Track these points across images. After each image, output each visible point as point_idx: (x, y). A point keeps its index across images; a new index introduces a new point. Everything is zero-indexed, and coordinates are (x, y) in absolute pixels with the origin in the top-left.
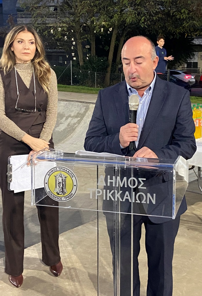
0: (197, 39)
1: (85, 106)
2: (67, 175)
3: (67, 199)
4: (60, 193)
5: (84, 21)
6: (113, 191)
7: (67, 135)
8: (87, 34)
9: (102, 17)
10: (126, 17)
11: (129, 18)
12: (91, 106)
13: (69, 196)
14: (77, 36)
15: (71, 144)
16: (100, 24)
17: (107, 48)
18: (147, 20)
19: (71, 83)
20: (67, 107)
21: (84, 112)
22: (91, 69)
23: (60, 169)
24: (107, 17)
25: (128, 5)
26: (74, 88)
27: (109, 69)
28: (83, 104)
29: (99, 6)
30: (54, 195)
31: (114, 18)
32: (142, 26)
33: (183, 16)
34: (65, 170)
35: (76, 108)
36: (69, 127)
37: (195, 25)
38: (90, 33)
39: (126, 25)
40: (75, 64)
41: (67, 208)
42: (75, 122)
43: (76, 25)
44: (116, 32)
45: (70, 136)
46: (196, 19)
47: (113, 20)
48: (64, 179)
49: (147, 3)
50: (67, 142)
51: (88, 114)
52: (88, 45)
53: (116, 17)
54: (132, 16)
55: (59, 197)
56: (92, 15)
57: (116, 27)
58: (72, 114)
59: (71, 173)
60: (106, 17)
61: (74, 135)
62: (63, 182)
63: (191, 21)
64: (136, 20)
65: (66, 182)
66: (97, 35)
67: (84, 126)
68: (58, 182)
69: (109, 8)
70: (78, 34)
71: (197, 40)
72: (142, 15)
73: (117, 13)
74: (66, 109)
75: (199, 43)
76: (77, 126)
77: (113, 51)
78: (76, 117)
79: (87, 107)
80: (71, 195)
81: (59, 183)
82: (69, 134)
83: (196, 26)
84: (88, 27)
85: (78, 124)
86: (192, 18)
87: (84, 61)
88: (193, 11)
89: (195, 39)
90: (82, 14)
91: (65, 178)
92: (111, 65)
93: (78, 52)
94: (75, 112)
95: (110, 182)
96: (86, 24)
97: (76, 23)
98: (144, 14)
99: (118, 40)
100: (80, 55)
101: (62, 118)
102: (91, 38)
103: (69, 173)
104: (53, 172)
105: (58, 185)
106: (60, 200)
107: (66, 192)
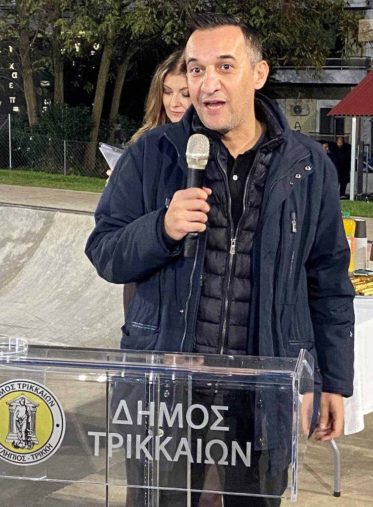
0: (284, 71)
1: (43, 217)
2: (38, 401)
3: (39, 457)
4: (20, 445)
5: (38, 28)
7: (2, 282)
8: (45, 56)
9: (79, 19)
10: (133, 20)
11: (138, 23)
12: (58, 217)
13: (44, 451)
14: (24, 59)
15: (12, 303)
16: (74, 35)
17: (89, 87)
18: (177, 28)
19: (9, 165)
21: (42, 229)
22: (55, 134)
23: (21, 386)
24: (91, 20)
26: (18, 175)
28: (38, 212)
30: (6, 450)
31: (106, 22)
32: (166, 40)
33: (255, 23)
34: (34, 389)
35: (24, 222)
36: (7, 265)
37: (279, 42)
38: (52, 54)
39: (132, 38)
40: (18, 120)
41: (38, 479)
42: (22, 251)
43: (20, 35)
44: (109, 52)
45: (10, 285)
46: (283, 29)
47: (103, 26)
48: (32, 409)
51: (52, 233)
53: (110, 20)
54: (146, 20)
55: (17, 455)
56: (57, 14)
57: (110, 42)
58: (15, 235)
59: (48, 395)
60: (88, 20)
61: (20, 283)
62: (28, 418)
63: (272, 34)
64: (154, 28)
65: (35, 417)
66: (68, 59)
67: (42, 260)
68: (15, 418)
70: (25, 57)
71: (284, 73)
72: (167, 18)
73: (111, 13)
75: (286, 80)
76: (26, 262)
78: (24, 240)
79: (47, 218)
80: (47, 449)
81: (20, 420)
83: (283, 44)
84: (48, 40)
85: (28, 256)
86: (273, 27)
87: (39, 116)
88: (276, 11)
89: (278, 71)
90: (34, 12)
91: (33, 407)
92: (98, 125)
93: (24, 94)
94: (22, 230)
95: (143, 416)
96: (43, 34)
97: (20, 31)
98: (171, 15)
99: (113, 70)
100: (30, 103)
102: (53, 64)
103: (44, 395)
104: (4, 394)
105: (17, 426)
106: (21, 461)
107: (36, 442)
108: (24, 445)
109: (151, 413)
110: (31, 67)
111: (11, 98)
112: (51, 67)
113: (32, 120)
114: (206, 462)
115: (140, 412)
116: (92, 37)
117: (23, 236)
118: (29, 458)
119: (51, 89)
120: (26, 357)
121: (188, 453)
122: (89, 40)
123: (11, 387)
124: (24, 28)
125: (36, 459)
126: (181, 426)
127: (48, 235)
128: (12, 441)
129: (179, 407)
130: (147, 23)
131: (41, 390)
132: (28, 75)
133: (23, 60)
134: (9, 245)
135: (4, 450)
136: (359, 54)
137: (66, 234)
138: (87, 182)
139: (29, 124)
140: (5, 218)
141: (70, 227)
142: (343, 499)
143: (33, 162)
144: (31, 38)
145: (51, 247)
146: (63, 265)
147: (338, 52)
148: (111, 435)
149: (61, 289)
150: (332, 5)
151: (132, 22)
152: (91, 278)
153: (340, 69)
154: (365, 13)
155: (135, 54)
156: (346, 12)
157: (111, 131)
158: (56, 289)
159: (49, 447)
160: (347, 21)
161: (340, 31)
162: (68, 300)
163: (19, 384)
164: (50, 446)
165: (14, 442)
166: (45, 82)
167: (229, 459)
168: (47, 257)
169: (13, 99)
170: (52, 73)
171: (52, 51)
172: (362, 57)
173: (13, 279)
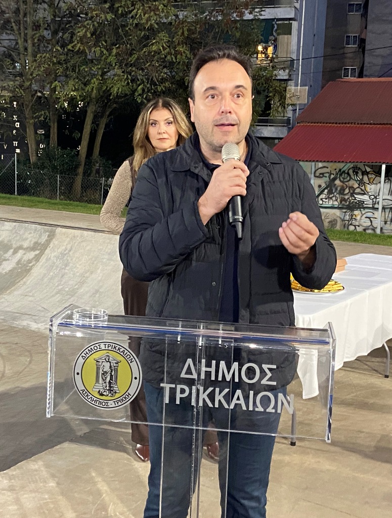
1: (47, 231)
2: (120, 358)
3: (120, 404)
4: (105, 393)
5: (38, 88)
6: (211, 389)
7: (16, 280)
8: (44, 110)
9: (71, 82)
11: (116, 86)
12: (59, 231)
13: (124, 399)
14: (27, 112)
15: (22, 297)
17: (76, 135)
18: (146, 90)
19: (15, 192)
20: (16, 232)
21: (46, 240)
23: (107, 346)
24: (80, 82)
25: (116, 65)
26: (25, 200)
27: (81, 170)
28: (43, 228)
29: (66, 63)
31: (91, 85)
32: (138, 100)
34: (117, 348)
35: (32, 235)
38: (49, 108)
39: (111, 98)
40: (22, 159)
41: (118, 421)
42: (31, 257)
44: (93, 108)
45: (22, 282)
47: (88, 88)
48: (115, 365)
49: (148, 62)
50: (16, 293)
51: (54, 244)
52: (42, 129)
53: (95, 82)
54: (123, 84)
55: (102, 401)
56: (53, 78)
57: (94, 100)
58: (26, 245)
59: (128, 353)
60: (77, 83)
61: (29, 281)
62: (112, 372)
64: (128, 90)
65: (117, 371)
67: (46, 264)
68: (101, 372)
69: (83, 68)
70: (28, 110)
72: (138, 83)
73: (96, 78)
74: (15, 235)
76: (34, 265)
77: (88, 140)
78: (33, 249)
79: (51, 232)
80: (127, 397)
81: (105, 373)
82: (19, 279)
84: (46, 98)
85: (35, 261)
87: (38, 156)
91: (116, 363)
92: (83, 164)
94: (31, 241)
95: (206, 372)
96: (42, 93)
97: (25, 90)
98: (142, 80)
99: (95, 122)
100: (31, 146)
101: (6, 251)
102: (50, 116)
103: (125, 353)
104: (93, 352)
105: (102, 378)
106: (105, 406)
107: (117, 391)
108: (108, 394)
109: (213, 370)
110: (33, 118)
111: (14, 142)
113: (33, 159)
114: (257, 409)
115: (204, 369)
117: (32, 245)
118: (111, 404)
119: (46, 136)
120: (106, 323)
121: (242, 402)
123: (98, 347)
124: (28, 88)
125: (117, 405)
126: (237, 380)
127: (51, 245)
128: (98, 390)
129: (235, 365)
130: (124, 86)
131: (123, 349)
132: (30, 124)
134: (21, 252)
135: (92, 397)
136: (282, 115)
137: (65, 244)
138: (79, 206)
139: (30, 162)
140: (17, 231)
141: (68, 239)
142: (298, 448)
143: (33, 191)
144: (33, 96)
145: (53, 255)
146: (63, 268)
147: (267, 112)
148: (179, 387)
149: (61, 287)
150: (264, 76)
151: (112, 85)
152: (85, 278)
153: (267, 126)
154: (287, 83)
155: (113, 110)
156: (275, 82)
157: (93, 169)
158: (58, 286)
159: (128, 396)
160: (275, 89)
161: (270, 96)
162: (67, 295)
163: (105, 345)
164: (129, 394)
166: (41, 131)
167: (275, 407)
168: (50, 261)
169: (16, 143)
170: (49, 123)
171: (49, 106)
172: (284, 117)
173: (23, 278)
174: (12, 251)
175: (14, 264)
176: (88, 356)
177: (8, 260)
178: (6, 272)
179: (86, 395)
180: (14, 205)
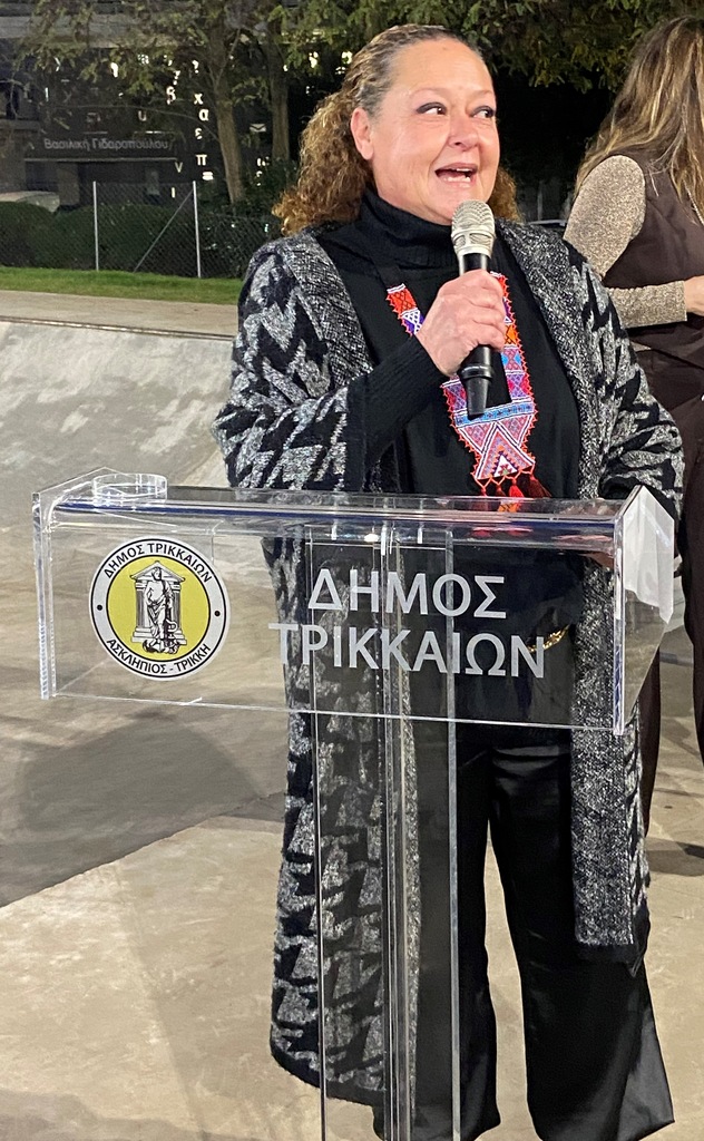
2: (182, 572)
3: (188, 667)
4: (157, 647)
5: (240, 24)
6: (372, 632)
7: (186, 468)
8: (255, 76)
9: (313, 6)
10: (408, 3)
11: (418, 9)
13: (196, 657)
16: (305, 36)
18: (489, 15)
19: (196, 271)
20: (184, 361)
23: (154, 547)
30: (134, 656)
31: (361, 9)
34: (176, 552)
38: (267, 71)
40: (211, 194)
41: (187, 704)
43: (209, 37)
45: (198, 474)
48: (173, 586)
52: (259, 122)
55: (153, 663)
58: (206, 388)
59: (199, 562)
60: (328, 6)
62: (168, 601)
64: (448, 20)
65: (179, 599)
66: (294, 80)
68: (146, 602)
70: (219, 77)
74: (182, 367)
80: (202, 653)
81: (154, 605)
82: (194, 466)
84: (258, 47)
87: (246, 185)
91: (175, 583)
93: (220, 148)
94: (218, 379)
95: (361, 596)
96: (249, 34)
97: (208, 32)
100: (230, 163)
101: (164, 404)
102: (269, 91)
103: (192, 562)
104: (127, 561)
105: (150, 615)
106: (159, 674)
107: (181, 642)
108: (163, 647)
109: (373, 591)
110: (230, 96)
111: (199, 156)
112: (266, 94)
113: (235, 192)
114: (468, 671)
115: (355, 589)
116: (337, 38)
117: (219, 389)
118: (170, 668)
119: (267, 138)
120: (162, 501)
121: (437, 656)
122: (331, 41)
123: (137, 550)
124: (215, 26)
125: (183, 671)
126: (424, 611)
128: (142, 640)
129: (420, 579)
130: (435, 8)
131: (187, 553)
132: (225, 110)
133: (217, 84)
134: (196, 405)
135: (131, 656)
139: (229, 200)
140: (187, 358)
144: (227, 45)
148: (307, 629)
151: (408, 7)
159: (203, 650)
163: (151, 545)
164: (206, 647)
165: (146, 642)
166: (258, 126)
167: (507, 665)
169: (202, 159)
170: (269, 106)
171: (267, 65)
173: (204, 462)
174: (175, 403)
175: (182, 433)
176: (117, 569)
177: (169, 423)
178: (163, 452)
179: (119, 651)
180: (185, 299)
